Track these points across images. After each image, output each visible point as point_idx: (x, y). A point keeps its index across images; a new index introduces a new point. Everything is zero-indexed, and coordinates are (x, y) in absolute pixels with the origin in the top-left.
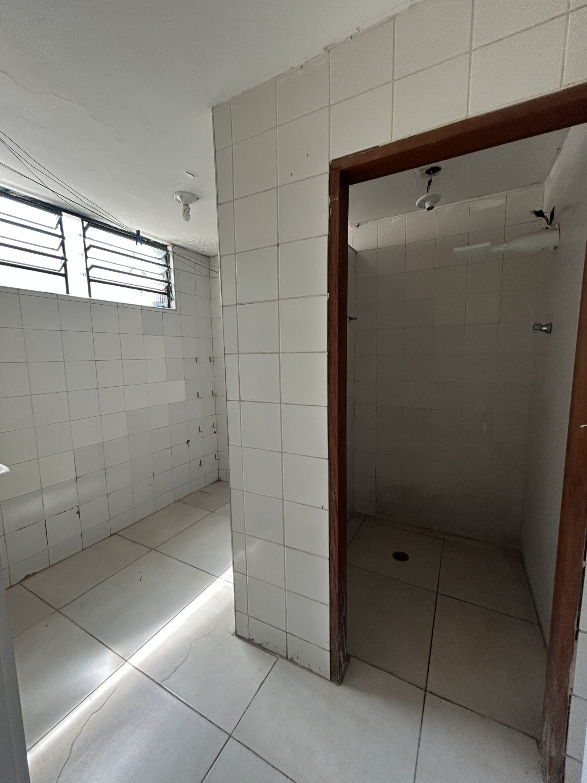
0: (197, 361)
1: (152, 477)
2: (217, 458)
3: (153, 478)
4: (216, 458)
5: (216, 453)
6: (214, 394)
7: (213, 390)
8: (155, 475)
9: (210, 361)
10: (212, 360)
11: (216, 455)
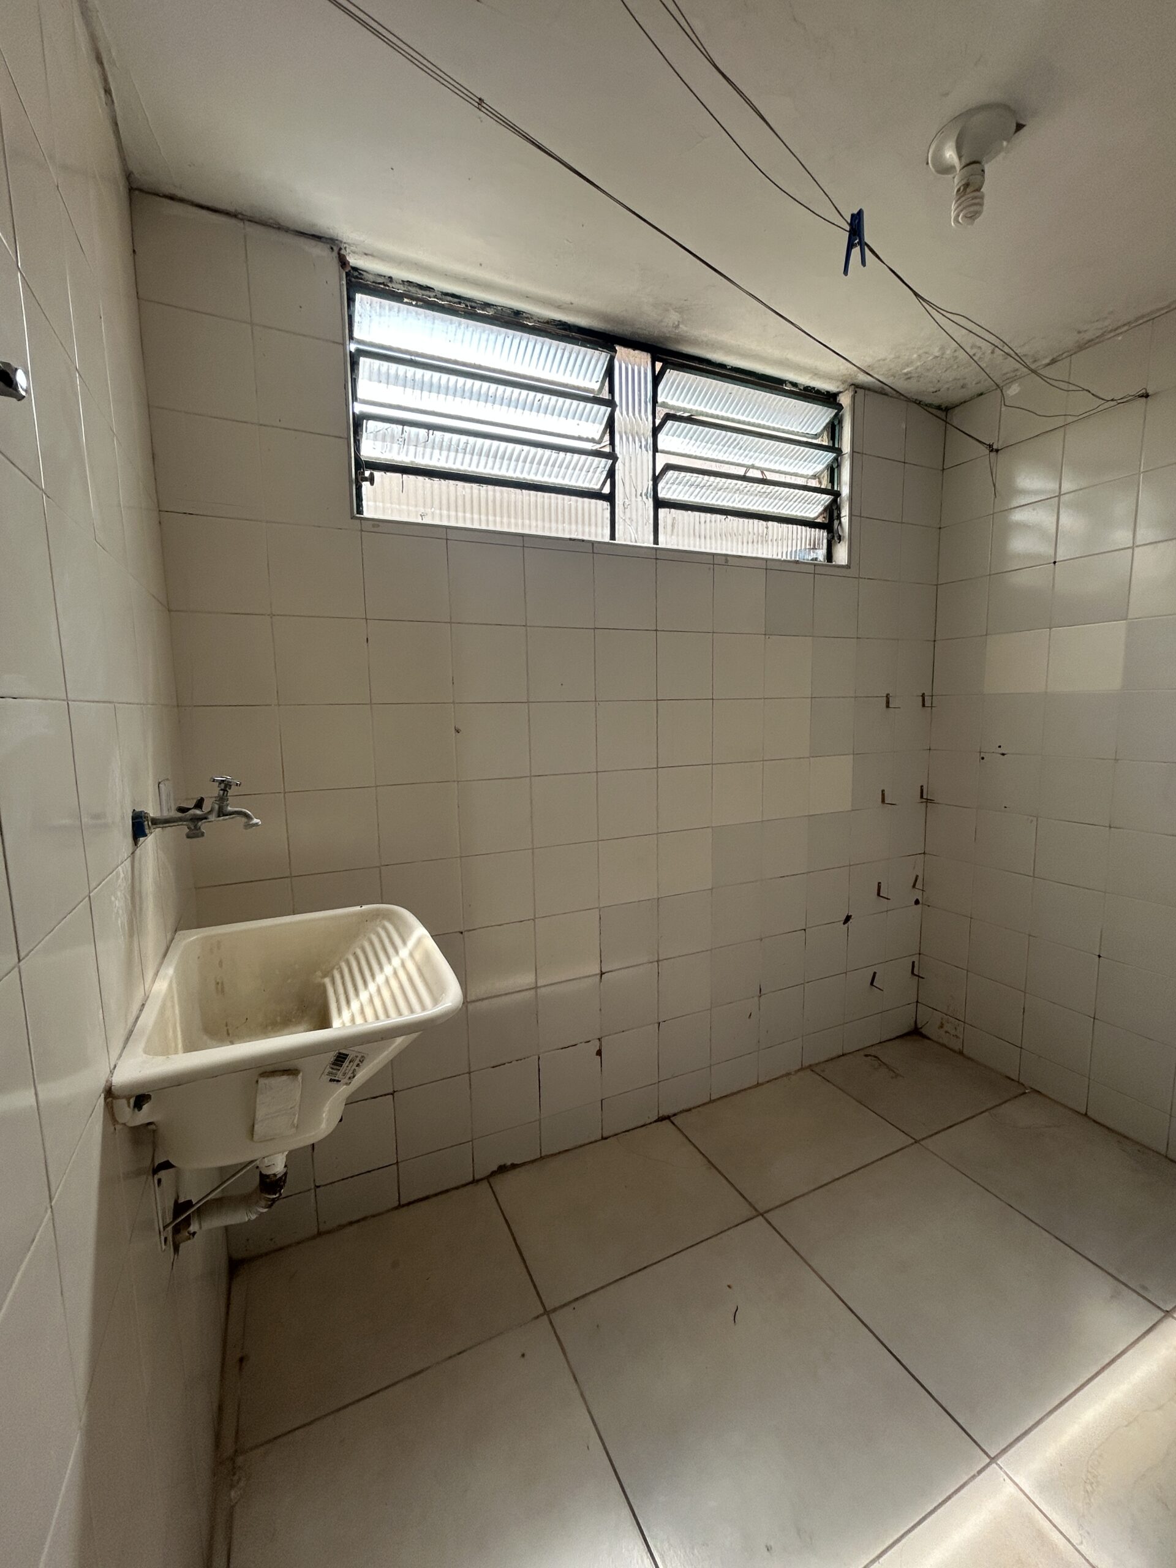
0: (888, 706)
1: (756, 999)
2: (916, 972)
3: (759, 1000)
4: (913, 972)
5: (915, 958)
6: (925, 797)
7: (922, 786)
8: (762, 992)
9: (924, 705)
10: (928, 703)
11: (913, 963)
